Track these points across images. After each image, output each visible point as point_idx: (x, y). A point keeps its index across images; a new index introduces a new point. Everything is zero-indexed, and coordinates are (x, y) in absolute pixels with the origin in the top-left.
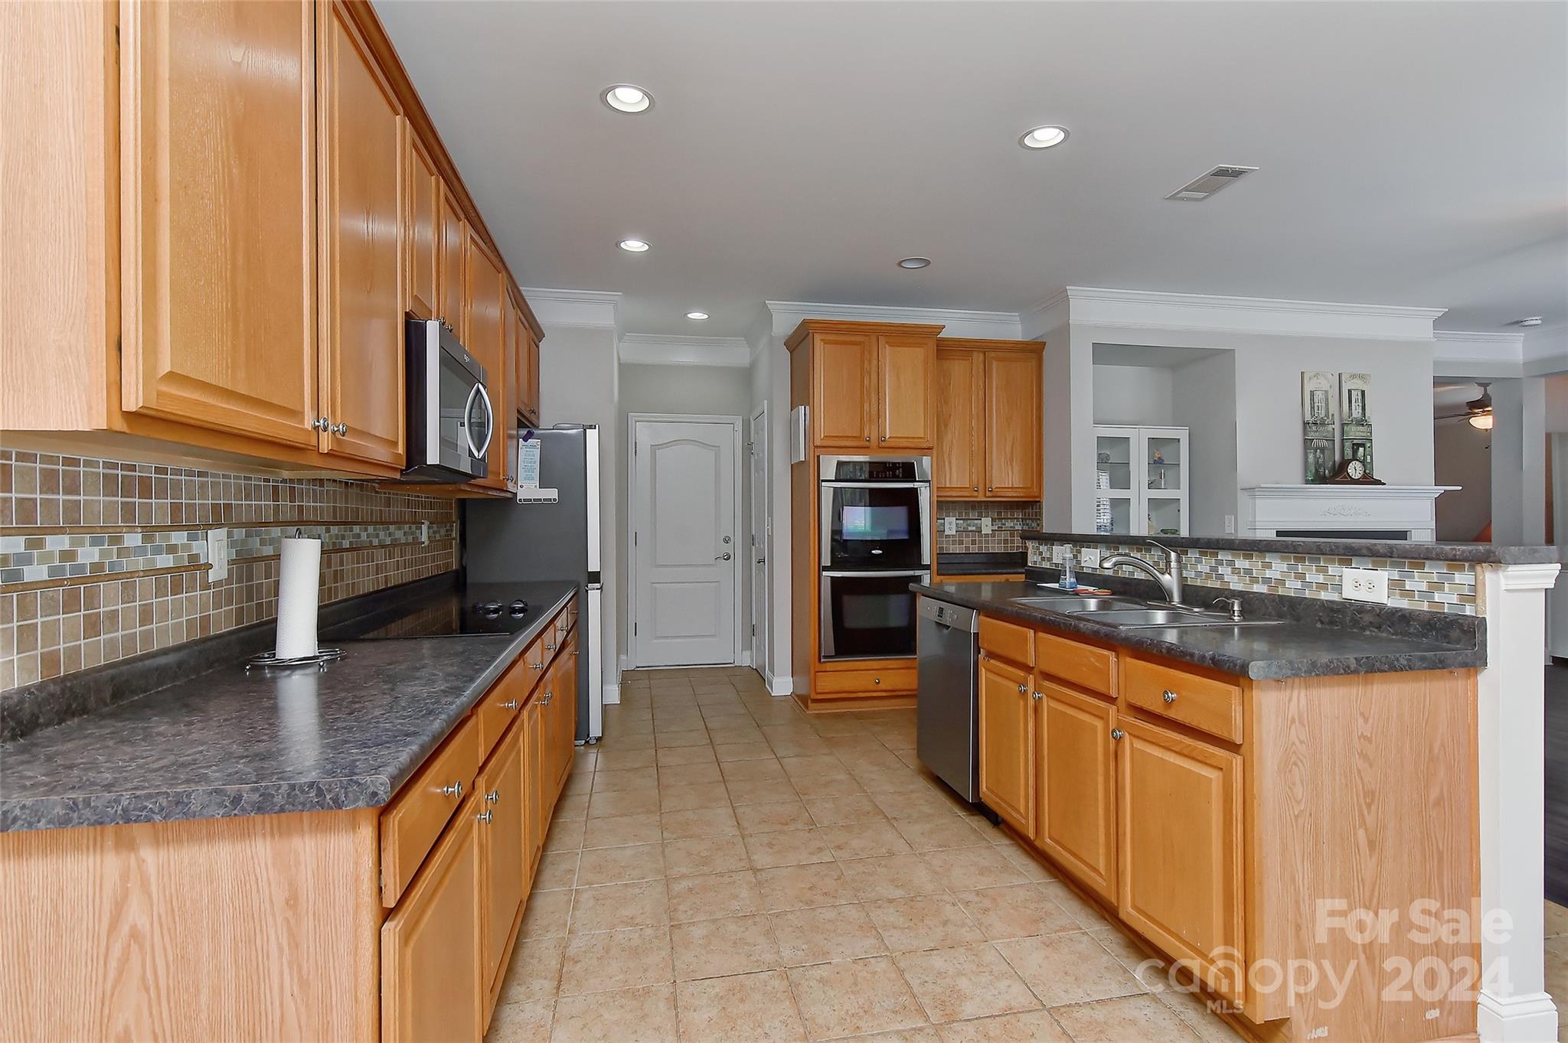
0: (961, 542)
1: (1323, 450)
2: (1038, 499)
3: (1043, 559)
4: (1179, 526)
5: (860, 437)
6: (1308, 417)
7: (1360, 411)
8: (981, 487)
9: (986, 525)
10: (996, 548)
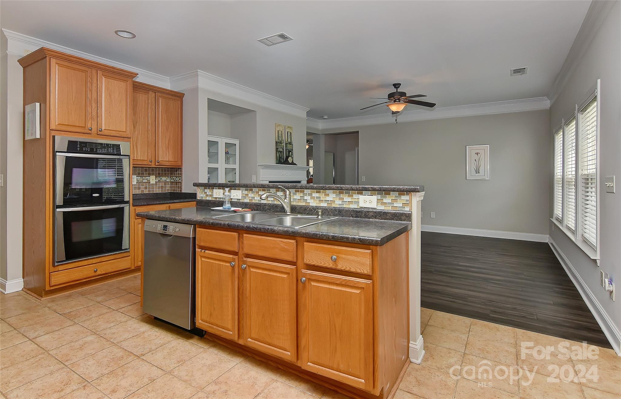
0: (139, 188)
1: (281, 152)
2: (180, 167)
3: (207, 195)
4: (236, 180)
5: (84, 127)
6: (277, 140)
7: (290, 140)
8: (153, 160)
9: (153, 179)
10: (157, 191)
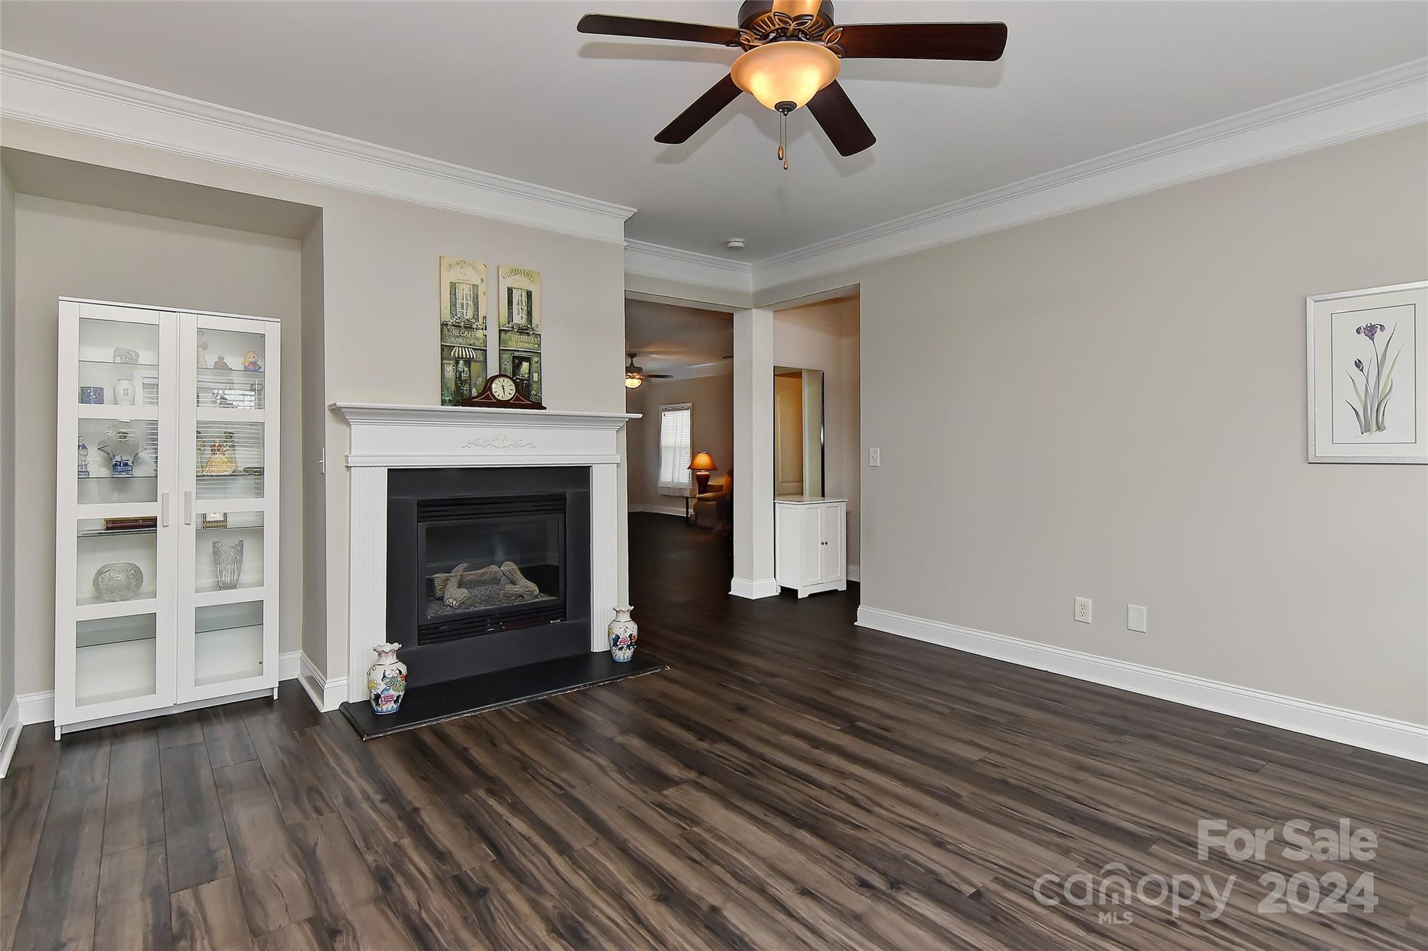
1: (468, 362)
4: (264, 464)
6: (447, 317)
7: (525, 316)
